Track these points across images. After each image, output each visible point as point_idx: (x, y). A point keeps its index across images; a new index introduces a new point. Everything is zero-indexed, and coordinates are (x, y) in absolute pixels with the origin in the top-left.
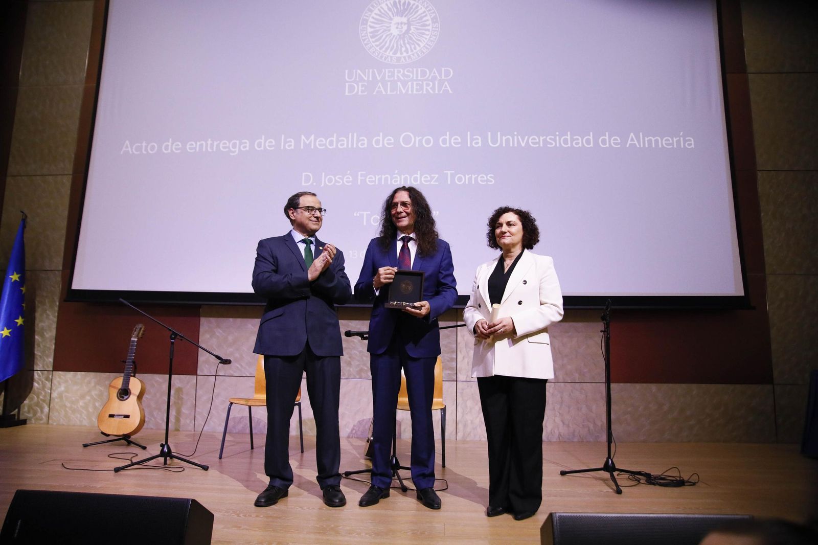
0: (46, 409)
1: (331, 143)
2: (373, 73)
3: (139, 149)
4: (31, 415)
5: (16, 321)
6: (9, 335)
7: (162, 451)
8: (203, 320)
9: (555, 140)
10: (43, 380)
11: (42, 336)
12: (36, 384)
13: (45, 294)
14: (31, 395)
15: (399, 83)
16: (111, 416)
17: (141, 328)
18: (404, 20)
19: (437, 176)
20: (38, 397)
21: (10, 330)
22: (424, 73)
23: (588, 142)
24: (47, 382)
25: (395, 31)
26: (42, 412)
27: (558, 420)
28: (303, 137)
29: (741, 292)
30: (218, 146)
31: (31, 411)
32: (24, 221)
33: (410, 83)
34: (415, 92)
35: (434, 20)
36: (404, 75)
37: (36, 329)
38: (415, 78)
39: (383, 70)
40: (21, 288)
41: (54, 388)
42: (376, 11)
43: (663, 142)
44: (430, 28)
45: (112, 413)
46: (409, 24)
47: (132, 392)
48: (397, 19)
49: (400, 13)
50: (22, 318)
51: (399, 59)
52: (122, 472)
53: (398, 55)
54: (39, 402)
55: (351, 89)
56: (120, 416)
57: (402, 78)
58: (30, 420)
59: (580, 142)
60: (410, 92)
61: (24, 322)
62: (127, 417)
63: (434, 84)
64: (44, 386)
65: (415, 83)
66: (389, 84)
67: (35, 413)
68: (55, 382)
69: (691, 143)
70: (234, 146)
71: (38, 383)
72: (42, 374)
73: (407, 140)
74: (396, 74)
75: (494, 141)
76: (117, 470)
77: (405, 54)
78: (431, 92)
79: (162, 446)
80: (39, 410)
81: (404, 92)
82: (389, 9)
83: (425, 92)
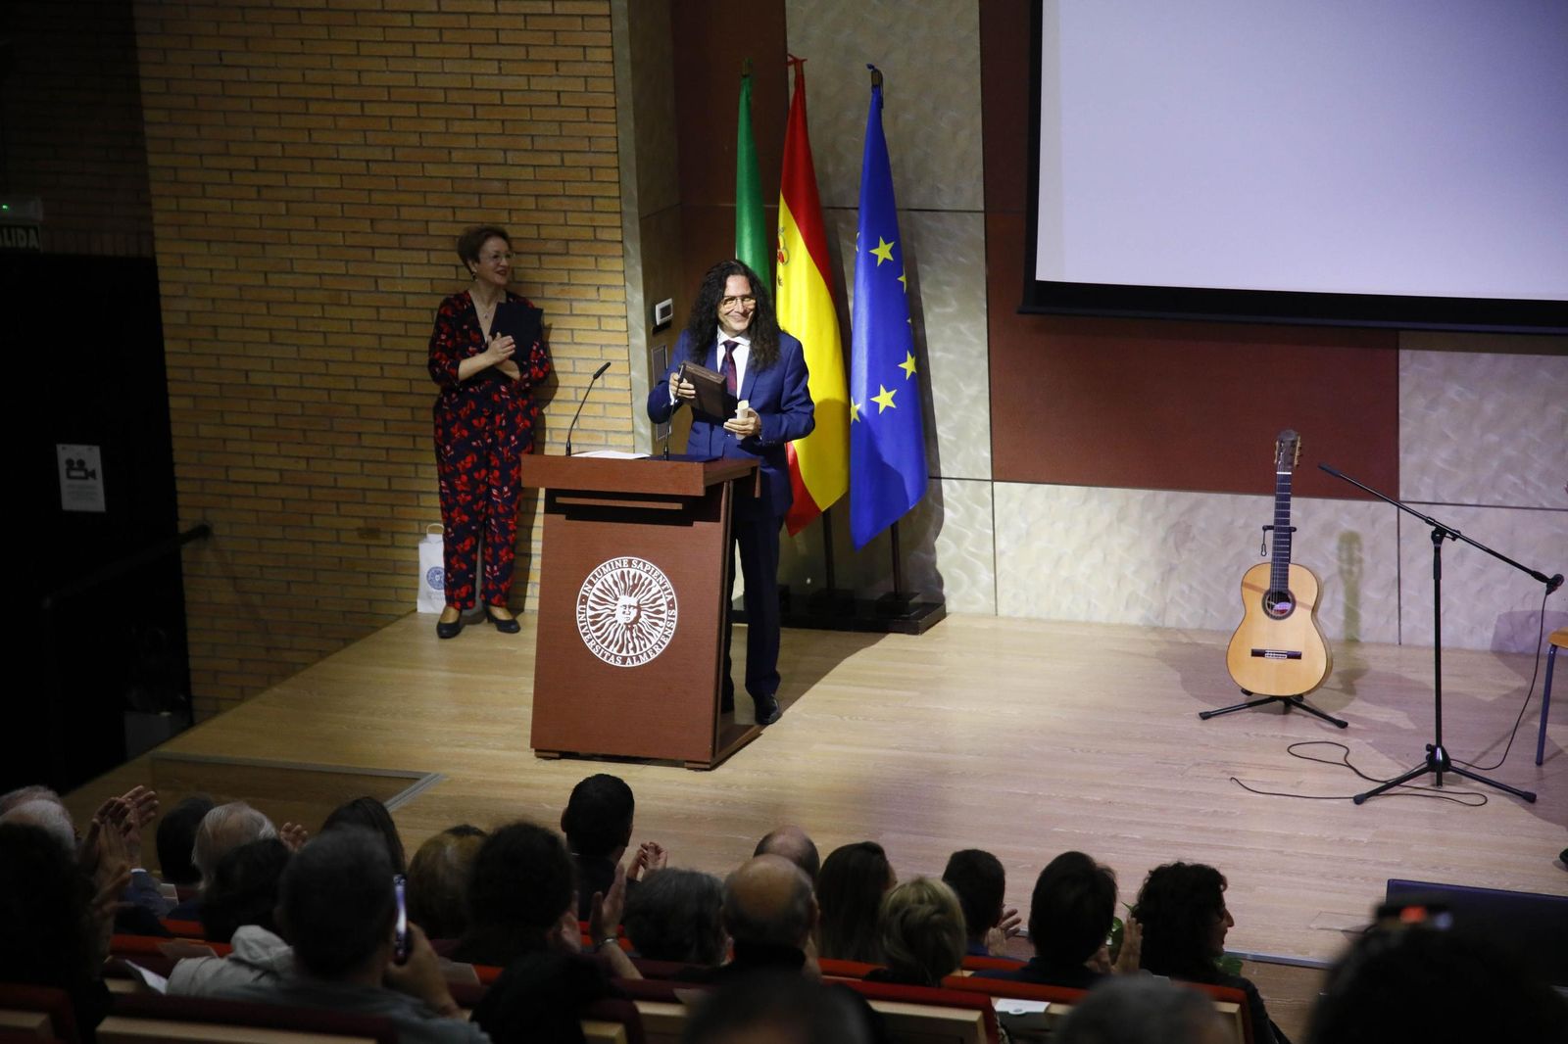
0: (985, 577)
5: (902, 366)
6: (892, 405)
7: (1431, 758)
8: (1405, 355)
10: (969, 504)
12: (947, 512)
13: (942, 275)
16: (1258, 653)
17: (1294, 442)
21: (893, 393)
24: (980, 508)
26: (974, 582)
32: (878, 87)
40: (900, 279)
41: (1001, 524)
45: (1259, 647)
47: (1297, 599)
50: (912, 356)
52: (1367, 801)
54: (964, 557)
56: (1278, 654)
61: (916, 365)
62: (1296, 656)
64: (973, 519)
71: (955, 510)
72: (965, 487)
76: (1358, 800)
79: (1429, 748)
80: (968, 579)
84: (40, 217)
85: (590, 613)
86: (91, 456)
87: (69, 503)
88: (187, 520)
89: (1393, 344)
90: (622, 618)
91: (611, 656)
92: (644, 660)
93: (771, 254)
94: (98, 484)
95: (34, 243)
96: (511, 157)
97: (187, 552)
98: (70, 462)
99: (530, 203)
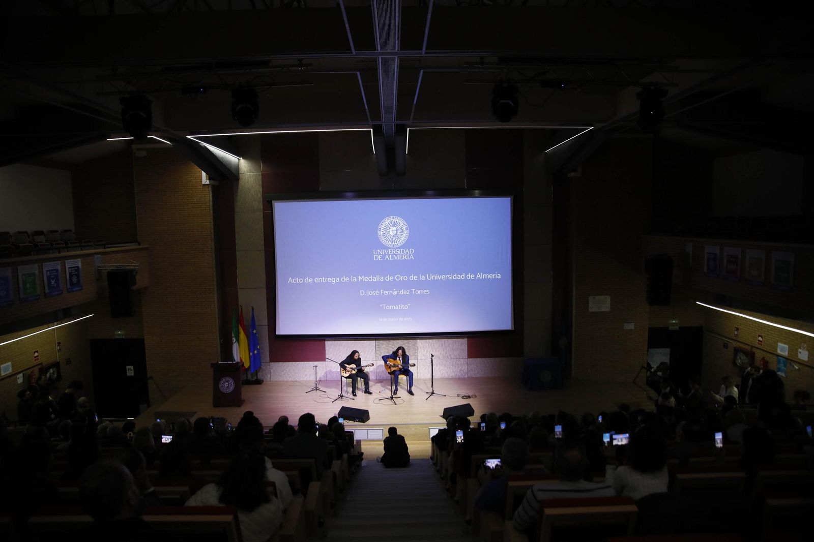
0: (269, 376)
1: (370, 279)
2: (384, 252)
3: (295, 281)
5: (257, 347)
6: (256, 353)
8: (326, 342)
9: (451, 277)
10: (266, 365)
11: (263, 350)
13: (262, 334)
15: (394, 255)
18: (395, 229)
19: (409, 291)
22: (403, 251)
23: (463, 277)
24: (268, 366)
25: (392, 234)
27: (452, 371)
28: (359, 277)
29: (513, 329)
30: (327, 280)
31: (264, 378)
32: (253, 309)
33: (398, 255)
34: (400, 258)
35: (406, 229)
36: (396, 252)
38: (400, 253)
39: (388, 250)
41: (271, 368)
42: (384, 225)
43: (490, 276)
44: (405, 232)
46: (397, 230)
48: (392, 228)
49: (394, 226)
51: (394, 245)
53: (393, 244)
55: (376, 258)
59: (460, 277)
60: (398, 259)
64: (267, 368)
65: (400, 255)
66: (390, 255)
68: (271, 366)
69: (499, 276)
70: (333, 280)
71: (264, 367)
73: (398, 278)
74: (393, 251)
75: (429, 278)
77: (396, 243)
78: (406, 259)
80: (266, 377)
81: (396, 259)
82: (389, 224)
83: (404, 259)
84: (126, 333)
85: (221, 386)
86: (132, 367)
87: (128, 374)
88: (148, 376)
89: (324, 340)
91: (225, 391)
93: (239, 333)
94: (133, 372)
95: (125, 337)
97: (148, 381)
98: (128, 369)
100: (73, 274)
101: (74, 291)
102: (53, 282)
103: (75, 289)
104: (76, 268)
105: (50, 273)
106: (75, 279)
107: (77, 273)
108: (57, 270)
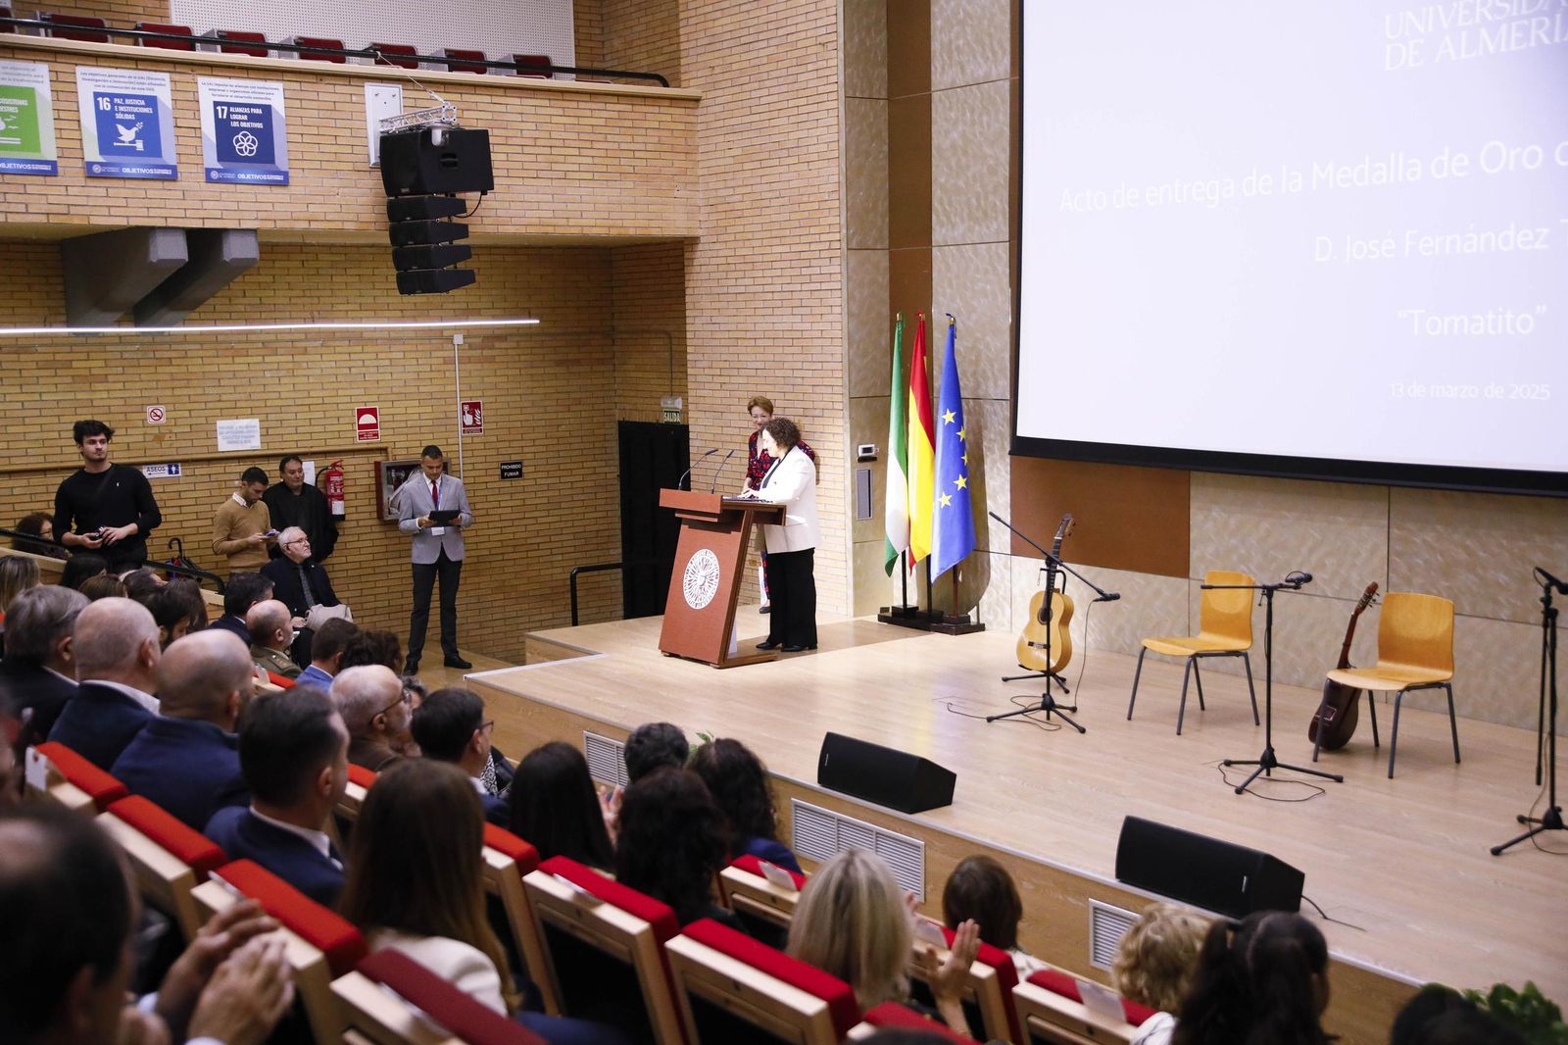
0: (1008, 611)
1: (1361, 175)
2: (1436, 13)
3: (1082, 202)
4: (991, 618)
5: (957, 482)
6: (949, 504)
7: (1044, 702)
8: (1195, 491)
10: (1001, 567)
11: (995, 501)
12: (992, 572)
13: (992, 436)
14: (989, 589)
15: (1484, 32)
17: (1068, 521)
19: (1545, 231)
20: (998, 593)
21: (950, 496)
24: (1006, 571)
26: (1003, 615)
30: (1189, 192)
31: (992, 612)
32: (952, 328)
33: (1504, 27)
34: (1513, 47)
36: (1494, 9)
37: (987, 490)
38: (1515, 14)
39: (1455, 5)
40: (959, 433)
41: (1014, 581)
45: (1031, 640)
47: (1054, 613)
50: (964, 478)
52: (995, 721)
54: (998, 599)
55: (1396, 55)
56: (1039, 646)
57: (1490, 18)
58: (990, 623)
60: (1503, 49)
61: (966, 483)
63: (1553, 23)
64: (1003, 578)
65: (1514, 25)
66: (1464, 34)
67: (996, 616)
68: (1014, 570)
70: (1213, 190)
71: (995, 571)
72: (1000, 558)
73: (1493, 158)
74: (1478, 10)
76: (990, 720)
78: (1546, 41)
79: (1042, 696)
80: (999, 611)
81: (1491, 48)
83: (1533, 44)
84: (680, 407)
85: (689, 579)
90: (700, 582)
91: (692, 601)
92: (703, 606)
95: (679, 420)
96: (806, 366)
99: (810, 390)
100: (235, 124)
101: (236, 183)
102: (127, 135)
103: (242, 176)
104: (258, 111)
105: (112, 102)
106: (246, 145)
107: (259, 125)
108: (151, 101)
